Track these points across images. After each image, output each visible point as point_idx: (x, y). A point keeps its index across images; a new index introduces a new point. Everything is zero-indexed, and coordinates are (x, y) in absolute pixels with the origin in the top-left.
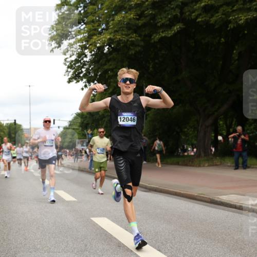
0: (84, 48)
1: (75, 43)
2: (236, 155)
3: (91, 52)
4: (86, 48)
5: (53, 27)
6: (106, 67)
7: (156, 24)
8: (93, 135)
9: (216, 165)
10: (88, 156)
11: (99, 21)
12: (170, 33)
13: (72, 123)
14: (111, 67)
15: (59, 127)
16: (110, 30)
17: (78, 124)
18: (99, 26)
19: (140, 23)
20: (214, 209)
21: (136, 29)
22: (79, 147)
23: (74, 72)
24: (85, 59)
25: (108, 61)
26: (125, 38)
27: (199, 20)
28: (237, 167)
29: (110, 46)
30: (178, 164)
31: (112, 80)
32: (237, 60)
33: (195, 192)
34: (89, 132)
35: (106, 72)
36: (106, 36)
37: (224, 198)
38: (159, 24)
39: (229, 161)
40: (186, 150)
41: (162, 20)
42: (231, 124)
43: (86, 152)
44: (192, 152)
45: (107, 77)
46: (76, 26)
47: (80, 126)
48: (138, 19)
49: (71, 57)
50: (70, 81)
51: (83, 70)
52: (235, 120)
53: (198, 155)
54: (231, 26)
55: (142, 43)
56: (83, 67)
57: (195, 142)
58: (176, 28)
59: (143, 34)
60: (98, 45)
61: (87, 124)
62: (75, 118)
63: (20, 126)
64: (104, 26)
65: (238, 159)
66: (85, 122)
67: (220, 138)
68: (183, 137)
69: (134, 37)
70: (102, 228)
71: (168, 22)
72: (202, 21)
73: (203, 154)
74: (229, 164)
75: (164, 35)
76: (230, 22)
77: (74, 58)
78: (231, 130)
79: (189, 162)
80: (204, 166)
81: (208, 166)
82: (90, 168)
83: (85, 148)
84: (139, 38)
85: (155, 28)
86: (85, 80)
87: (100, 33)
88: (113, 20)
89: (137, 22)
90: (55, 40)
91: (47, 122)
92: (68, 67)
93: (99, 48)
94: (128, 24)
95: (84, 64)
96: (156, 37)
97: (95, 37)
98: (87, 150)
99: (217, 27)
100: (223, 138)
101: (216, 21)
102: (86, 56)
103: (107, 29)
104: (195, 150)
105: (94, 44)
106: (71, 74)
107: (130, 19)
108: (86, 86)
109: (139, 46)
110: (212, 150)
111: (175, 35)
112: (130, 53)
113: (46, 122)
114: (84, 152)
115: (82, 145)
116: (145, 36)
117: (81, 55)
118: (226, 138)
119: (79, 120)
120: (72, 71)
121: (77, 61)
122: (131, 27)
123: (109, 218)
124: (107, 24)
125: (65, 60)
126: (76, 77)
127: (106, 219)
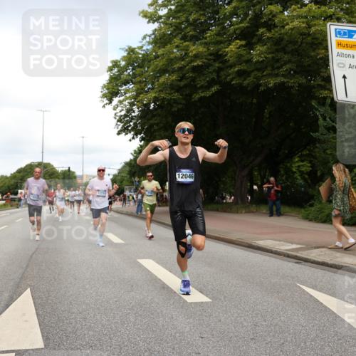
0: (132, 104)
1: (124, 100)
2: (270, 203)
3: (138, 108)
4: (134, 105)
5: (104, 86)
6: (151, 122)
7: (195, 86)
8: (140, 182)
9: (253, 212)
10: (135, 201)
11: (146, 81)
12: (208, 94)
13: (120, 171)
14: (156, 122)
15: (109, 175)
16: (155, 90)
17: (127, 172)
18: (146, 85)
19: (182, 84)
20: (251, 253)
21: (179, 89)
22: (127, 193)
23: (123, 126)
24: (133, 114)
25: (154, 116)
26: (168, 97)
27: (233, 82)
28: (271, 215)
29: (155, 103)
30: (217, 210)
31: (157, 133)
32: (269, 118)
33: (234, 237)
34: (137, 179)
35: (151, 126)
36: (152, 95)
37: (261, 243)
38: (199, 86)
39: (264, 209)
40: (224, 198)
41: (201, 82)
42: (265, 175)
43: (133, 198)
44: (230, 199)
45: (152, 130)
46: (125, 85)
47: (128, 174)
48: (180, 81)
49: (120, 111)
50: (119, 134)
51: (132, 124)
52: (268, 171)
53: (235, 202)
54: (262, 88)
55: (184, 102)
56: (131, 121)
57: (232, 191)
58: (214, 89)
59: (184, 93)
60: (145, 102)
61: (135, 173)
62: (124, 167)
63: (74, 173)
64: (150, 86)
65: (272, 206)
66: (133, 170)
67: (255, 187)
68: (222, 186)
69: (176, 96)
70: (149, 271)
71: (206, 84)
72: (236, 84)
73: (240, 202)
74: (264, 211)
75: (203, 95)
76: (260, 85)
77: (123, 113)
78: (265, 180)
79: (227, 209)
80: (241, 213)
81: (246, 212)
82: (137, 212)
83: (133, 194)
84: (181, 97)
85: (195, 89)
86: (132, 133)
87: (147, 92)
88: (158, 81)
89: (179, 83)
90: (106, 97)
91: (101, 171)
92: (118, 121)
93: (145, 105)
94: (171, 84)
95: (132, 119)
96: (196, 97)
97: (142, 95)
98: (135, 196)
99: (249, 89)
100: (258, 187)
101: (248, 84)
102: (134, 112)
103: (152, 89)
104: (233, 198)
105: (141, 101)
106: (120, 127)
107: (173, 80)
108: (133, 138)
109: (181, 104)
110: (248, 198)
111: (213, 95)
112: (173, 110)
113: (99, 171)
114: (131, 197)
115: (130, 191)
116: (186, 95)
117: (129, 111)
118: (260, 187)
119: (128, 169)
120: (122, 124)
121: (126, 116)
122: (173, 87)
123: (153, 260)
124: (153, 84)
125: (115, 114)
126: (125, 130)
127: (151, 261)
